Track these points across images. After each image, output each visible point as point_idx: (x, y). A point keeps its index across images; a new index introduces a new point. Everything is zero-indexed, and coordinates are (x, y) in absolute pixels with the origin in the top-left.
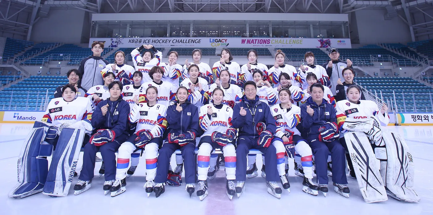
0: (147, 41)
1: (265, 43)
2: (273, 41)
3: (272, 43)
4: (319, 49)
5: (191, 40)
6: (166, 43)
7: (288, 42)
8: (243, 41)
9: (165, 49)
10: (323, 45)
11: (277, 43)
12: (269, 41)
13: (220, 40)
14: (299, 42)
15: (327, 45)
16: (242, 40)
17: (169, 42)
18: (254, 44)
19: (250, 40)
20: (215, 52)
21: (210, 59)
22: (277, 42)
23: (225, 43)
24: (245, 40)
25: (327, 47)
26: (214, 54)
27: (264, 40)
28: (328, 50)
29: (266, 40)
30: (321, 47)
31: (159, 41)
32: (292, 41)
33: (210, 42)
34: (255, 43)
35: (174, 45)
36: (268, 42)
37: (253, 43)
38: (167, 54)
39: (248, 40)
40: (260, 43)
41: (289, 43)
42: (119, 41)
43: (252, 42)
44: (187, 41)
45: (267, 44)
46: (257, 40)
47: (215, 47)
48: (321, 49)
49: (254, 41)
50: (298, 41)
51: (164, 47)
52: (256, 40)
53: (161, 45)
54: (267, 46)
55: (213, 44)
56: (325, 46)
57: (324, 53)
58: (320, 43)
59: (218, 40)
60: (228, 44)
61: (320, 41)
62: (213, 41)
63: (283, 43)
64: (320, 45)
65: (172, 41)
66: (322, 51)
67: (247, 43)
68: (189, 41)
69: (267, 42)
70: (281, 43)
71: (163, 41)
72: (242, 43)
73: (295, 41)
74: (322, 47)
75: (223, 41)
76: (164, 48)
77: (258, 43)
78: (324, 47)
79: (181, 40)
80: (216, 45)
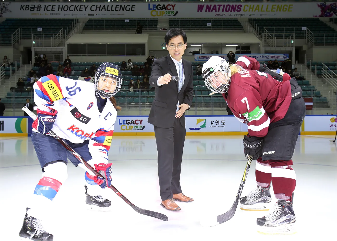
0: (50, 8)
1: (234, 11)
2: (246, 6)
3: (245, 10)
4: (318, 20)
5: (119, 7)
6: (80, 10)
7: (270, 8)
8: (200, 8)
9: (79, 21)
10: (325, 12)
11: (252, 11)
12: (240, 7)
13: (164, 5)
14: (286, 9)
15: (332, 12)
16: (199, 5)
17: (86, 8)
18: (217, 13)
19: (211, 5)
20: (157, 24)
21: (149, 35)
22: (253, 9)
23: (172, 10)
24: (204, 5)
25: (331, 15)
26: (156, 29)
27: (233, 5)
28: (331, 20)
29: (236, 5)
30: (320, 16)
31: (69, 8)
32: (276, 7)
33: (149, 9)
34: (219, 11)
35: (93, 15)
36: (239, 10)
37: (216, 11)
38: (82, 29)
39: (207, 5)
40: (226, 11)
41: (272, 11)
42: (4, 7)
43: (213, 9)
44: (114, 8)
45: (236, 12)
46: (222, 5)
47: (156, 17)
48: (321, 19)
49: (217, 7)
50: (285, 7)
51: (78, 17)
52: (220, 6)
53: (72, 15)
54: (236, 15)
55: (154, 13)
56: (328, 14)
57: (325, 25)
58: (319, 9)
59: (162, 6)
60: (177, 12)
61: (320, 6)
62: (154, 7)
63: (261, 11)
64: (320, 13)
65: (89, 8)
66: (322, 22)
67: (206, 11)
68: (116, 8)
69: (237, 9)
70: (259, 11)
71: (76, 8)
72: (198, 11)
73: (280, 7)
74: (323, 16)
75: (169, 7)
76: (78, 19)
77: (223, 11)
78: (326, 16)
79: (104, 6)
80: (159, 14)
